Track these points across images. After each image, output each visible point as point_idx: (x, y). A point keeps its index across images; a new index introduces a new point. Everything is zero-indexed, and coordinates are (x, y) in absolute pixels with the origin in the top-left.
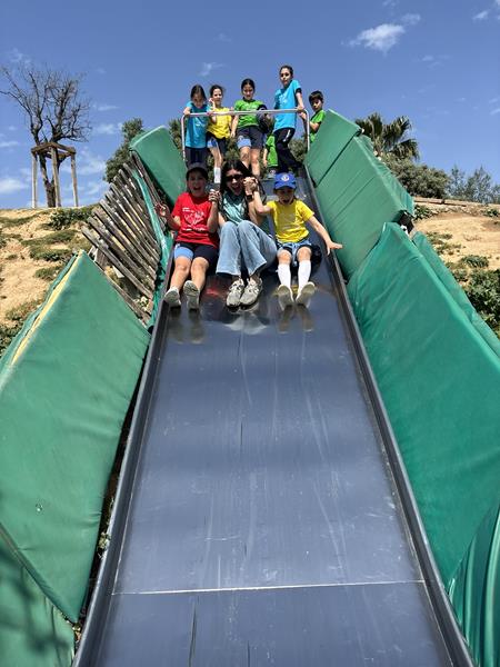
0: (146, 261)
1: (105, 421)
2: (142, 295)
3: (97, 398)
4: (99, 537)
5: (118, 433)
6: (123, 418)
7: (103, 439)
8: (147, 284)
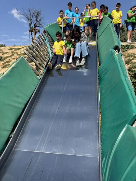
0: (44, 60)
1: (19, 103)
2: (40, 69)
3: (18, 97)
4: (11, 134)
5: (24, 106)
6: (26, 102)
7: (18, 108)
8: (42, 66)
